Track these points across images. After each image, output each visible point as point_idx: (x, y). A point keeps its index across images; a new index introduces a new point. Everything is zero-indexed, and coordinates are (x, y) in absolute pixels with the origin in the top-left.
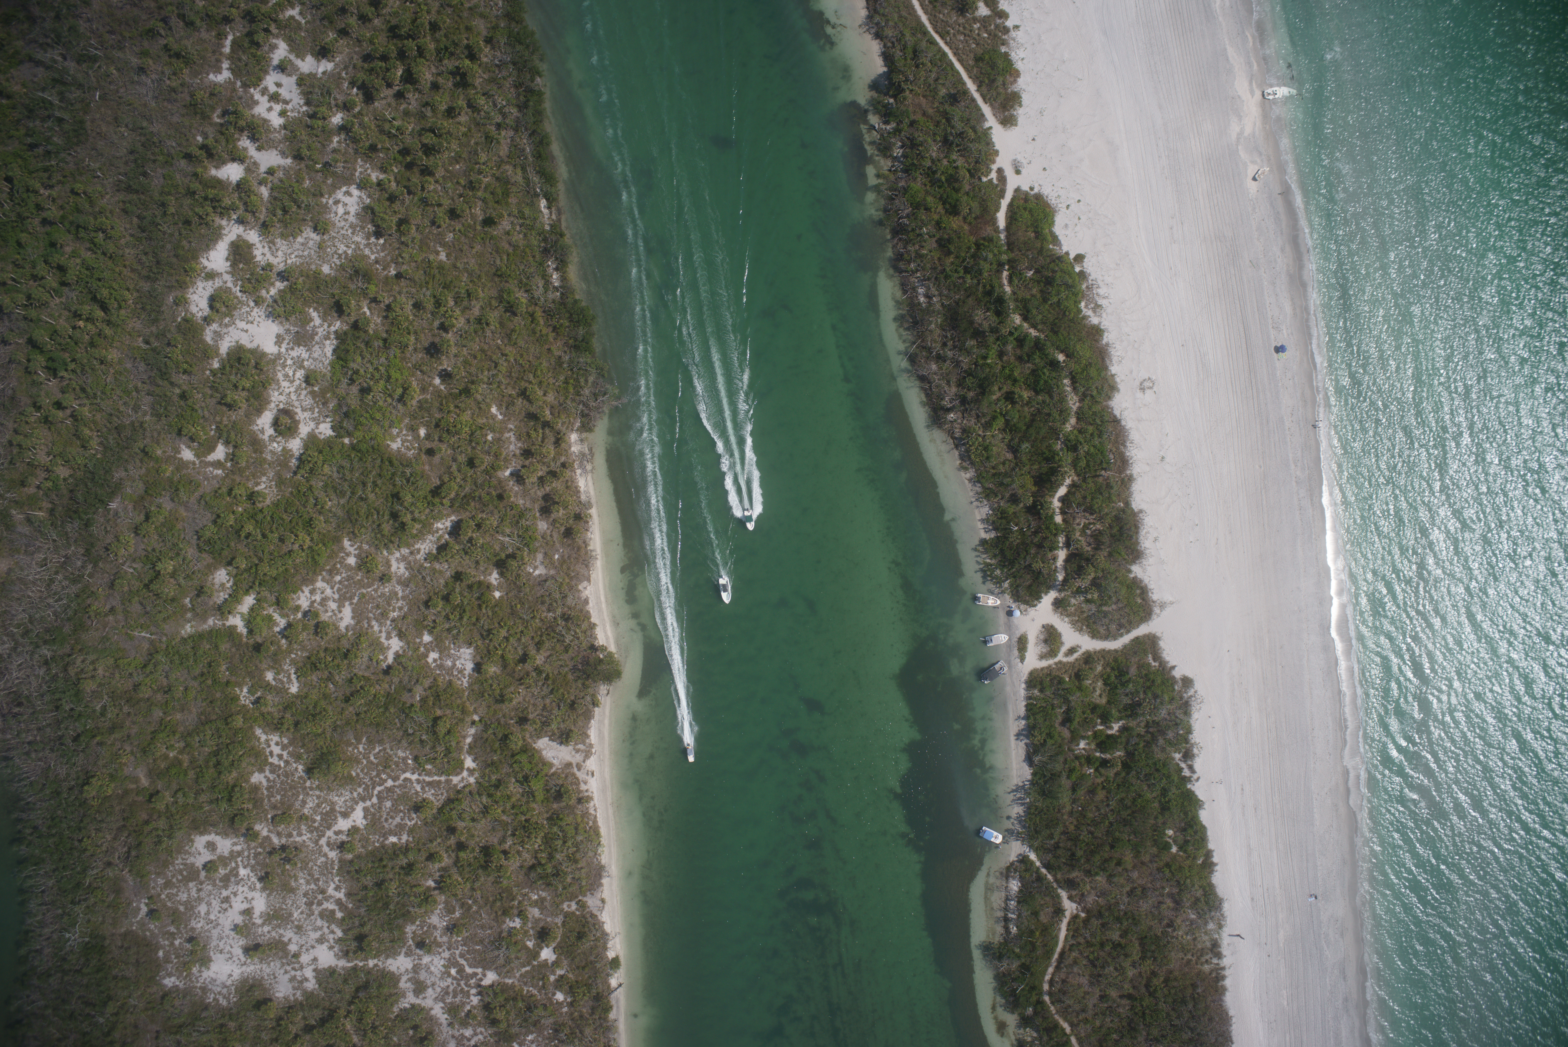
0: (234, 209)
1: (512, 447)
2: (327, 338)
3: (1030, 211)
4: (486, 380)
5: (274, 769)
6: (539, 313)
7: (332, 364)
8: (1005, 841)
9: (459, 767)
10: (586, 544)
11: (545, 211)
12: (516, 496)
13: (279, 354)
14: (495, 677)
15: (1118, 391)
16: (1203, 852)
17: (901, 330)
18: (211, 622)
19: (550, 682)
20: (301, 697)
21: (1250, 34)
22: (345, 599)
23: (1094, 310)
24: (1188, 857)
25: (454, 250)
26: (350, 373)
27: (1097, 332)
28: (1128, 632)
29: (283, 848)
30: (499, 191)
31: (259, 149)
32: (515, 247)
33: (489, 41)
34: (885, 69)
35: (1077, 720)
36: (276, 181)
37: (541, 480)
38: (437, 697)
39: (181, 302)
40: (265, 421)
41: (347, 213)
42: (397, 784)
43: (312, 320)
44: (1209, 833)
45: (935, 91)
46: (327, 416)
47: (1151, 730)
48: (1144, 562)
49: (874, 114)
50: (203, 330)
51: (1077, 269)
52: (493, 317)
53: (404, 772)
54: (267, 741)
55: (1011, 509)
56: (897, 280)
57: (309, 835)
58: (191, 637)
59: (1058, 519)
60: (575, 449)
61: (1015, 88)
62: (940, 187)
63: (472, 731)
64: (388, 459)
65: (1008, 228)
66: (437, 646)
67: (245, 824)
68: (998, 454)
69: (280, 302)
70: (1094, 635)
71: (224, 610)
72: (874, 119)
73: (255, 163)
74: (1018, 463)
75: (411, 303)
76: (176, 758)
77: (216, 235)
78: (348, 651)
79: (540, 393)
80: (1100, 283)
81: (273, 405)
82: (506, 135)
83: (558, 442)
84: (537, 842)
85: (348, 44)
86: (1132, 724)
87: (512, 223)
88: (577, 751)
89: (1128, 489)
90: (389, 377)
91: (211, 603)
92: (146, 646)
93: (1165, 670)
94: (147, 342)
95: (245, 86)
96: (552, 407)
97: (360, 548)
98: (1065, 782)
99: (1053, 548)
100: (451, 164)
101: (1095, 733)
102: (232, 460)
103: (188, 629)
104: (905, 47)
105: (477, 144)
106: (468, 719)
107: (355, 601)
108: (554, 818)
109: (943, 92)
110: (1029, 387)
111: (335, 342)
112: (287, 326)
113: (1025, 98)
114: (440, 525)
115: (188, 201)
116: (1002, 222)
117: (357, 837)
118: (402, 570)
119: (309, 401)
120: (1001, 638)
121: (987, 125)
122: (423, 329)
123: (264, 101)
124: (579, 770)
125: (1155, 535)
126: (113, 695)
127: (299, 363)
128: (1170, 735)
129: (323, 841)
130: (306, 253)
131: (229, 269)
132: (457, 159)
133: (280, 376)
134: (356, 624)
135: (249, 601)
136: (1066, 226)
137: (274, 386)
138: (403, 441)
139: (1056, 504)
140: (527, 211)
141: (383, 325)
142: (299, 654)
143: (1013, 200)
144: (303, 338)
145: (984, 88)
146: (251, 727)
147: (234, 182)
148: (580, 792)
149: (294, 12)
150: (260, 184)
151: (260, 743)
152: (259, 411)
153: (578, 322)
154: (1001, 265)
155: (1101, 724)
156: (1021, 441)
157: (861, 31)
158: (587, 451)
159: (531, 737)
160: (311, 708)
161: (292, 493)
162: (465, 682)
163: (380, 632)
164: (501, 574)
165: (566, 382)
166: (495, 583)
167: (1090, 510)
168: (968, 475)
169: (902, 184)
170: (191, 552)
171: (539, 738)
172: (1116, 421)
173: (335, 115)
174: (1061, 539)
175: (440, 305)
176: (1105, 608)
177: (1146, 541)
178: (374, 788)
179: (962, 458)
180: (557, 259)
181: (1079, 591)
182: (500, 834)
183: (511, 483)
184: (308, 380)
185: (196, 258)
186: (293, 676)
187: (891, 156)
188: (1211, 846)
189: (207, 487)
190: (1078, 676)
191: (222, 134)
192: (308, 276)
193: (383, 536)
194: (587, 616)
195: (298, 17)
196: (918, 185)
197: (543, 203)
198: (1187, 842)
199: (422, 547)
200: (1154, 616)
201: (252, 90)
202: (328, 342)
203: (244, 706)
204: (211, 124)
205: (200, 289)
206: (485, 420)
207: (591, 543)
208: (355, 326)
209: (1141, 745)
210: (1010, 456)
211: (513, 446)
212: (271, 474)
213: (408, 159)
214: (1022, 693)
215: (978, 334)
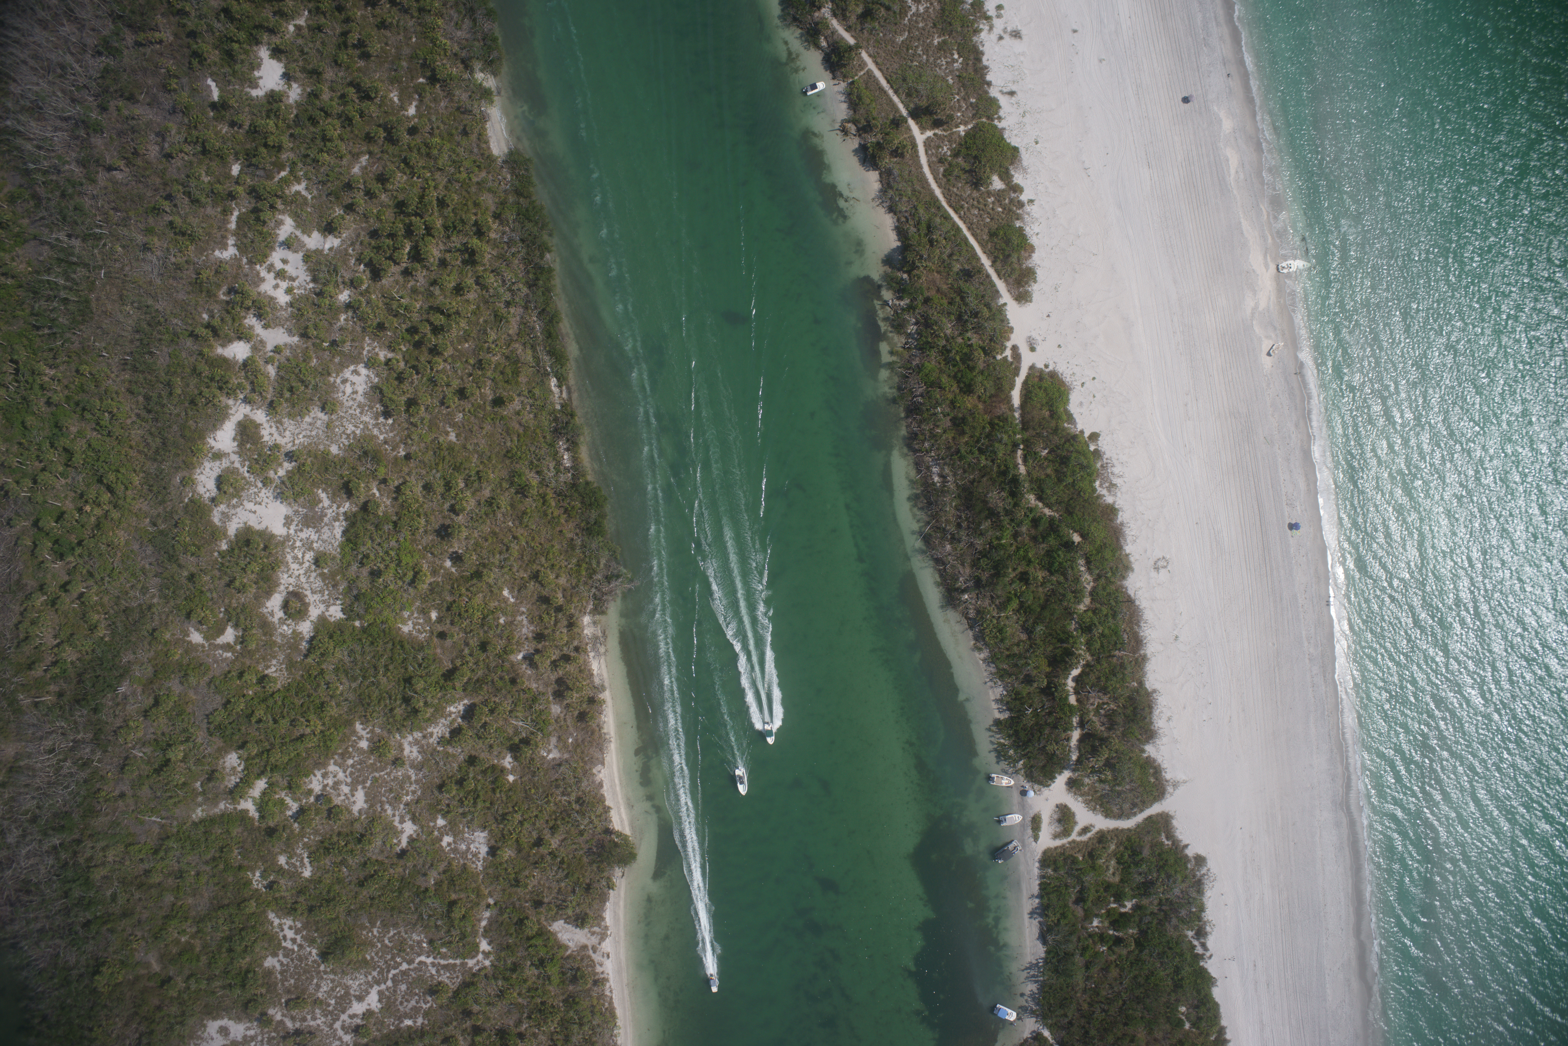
0: (240, 387)
1: (524, 630)
2: (336, 519)
3: (1045, 390)
4: (497, 563)
5: (288, 953)
6: (550, 494)
7: (342, 547)
8: (1019, 1018)
9: (474, 950)
10: (600, 728)
11: (555, 390)
12: (529, 680)
13: (288, 535)
14: (510, 861)
15: (1133, 570)
16: (1215, 1029)
17: (915, 510)
18: (222, 806)
19: (565, 866)
20: (315, 881)
21: (1265, 207)
22: (358, 783)
23: (1109, 489)
24: (1201, 1034)
25: (465, 431)
26: (360, 557)
27: (1111, 511)
28: (1142, 811)
29: (298, 1032)
30: (508, 371)
31: (266, 327)
32: (526, 428)
33: (497, 216)
34: (899, 244)
35: (1090, 899)
36: (283, 360)
37: (555, 664)
38: (452, 882)
39: (188, 482)
40: (274, 604)
41: (355, 392)
42: (412, 967)
43: (320, 501)
44: (1222, 1010)
45: (949, 267)
46: (337, 599)
47: (1164, 908)
48: (1158, 742)
49: (888, 289)
50: (211, 511)
51: (1092, 448)
52: (504, 501)
53: (419, 955)
54: (280, 925)
55: (1025, 690)
56: (911, 459)
57: (323, 1019)
58: (202, 821)
59: (1072, 700)
60: (588, 631)
61: (1030, 263)
62: (954, 366)
63: (487, 914)
64: (400, 643)
65: (1023, 406)
66: (450, 830)
67: (259, 1011)
68: (1013, 635)
69: (288, 483)
70: (1108, 814)
71: (235, 793)
72: (887, 295)
73: (262, 342)
74: (1032, 645)
75: (421, 484)
76: (188, 943)
77: (222, 415)
78: (362, 836)
79: (552, 576)
80: (1115, 462)
81: (282, 588)
82: (516, 312)
83: (571, 625)
84: (553, 1026)
85: (355, 220)
86: (1145, 902)
87: (522, 402)
88: (593, 934)
89: (1142, 669)
90: (400, 561)
91: (222, 786)
92: (156, 830)
93: (1178, 849)
94: (154, 524)
95: (251, 262)
96: (564, 590)
97: (372, 731)
98: (1078, 960)
99: (1068, 728)
100: (460, 343)
101: (1108, 911)
102: (242, 643)
103: (199, 813)
104: (919, 223)
105: (485, 321)
106: (483, 903)
107: (368, 785)
108: (571, 1001)
109: (957, 267)
110: (1043, 567)
111: (344, 523)
112: (296, 508)
113: (1040, 274)
114: (452, 709)
115: (194, 381)
116: (1016, 400)
117: (372, 1021)
118: (415, 754)
119: (318, 584)
120: (1014, 819)
121: (1001, 301)
122: (433, 510)
123: (270, 278)
124: (595, 952)
125: (1169, 714)
126: (123, 882)
127: (308, 545)
128: (1183, 913)
129: (338, 1025)
130: (314, 433)
131: (236, 449)
132: (466, 338)
133: (289, 558)
134: (369, 808)
135: (261, 785)
136: (1081, 404)
137: (283, 568)
138: (414, 624)
139: (1070, 684)
140: (537, 391)
141: (393, 506)
142: (311, 839)
143: (1027, 377)
144: (312, 520)
145: (999, 264)
146: (264, 912)
147: (241, 361)
148: (596, 974)
149: (299, 187)
150: (267, 362)
151: (273, 927)
152: (269, 594)
153: (590, 505)
154: (1015, 446)
155: (1115, 902)
156: (1035, 623)
157: (875, 204)
158: (600, 634)
159: (546, 920)
160: (324, 893)
161: (302, 676)
162: (480, 866)
163: (394, 815)
164: (515, 758)
165: (578, 565)
166: (509, 767)
167: (1104, 690)
168: (982, 656)
169: (916, 362)
170: (200, 736)
171: (554, 921)
172: (1130, 601)
173: (341, 292)
174: (1075, 720)
175: (450, 488)
176: (1118, 788)
177: (1159, 721)
178: (388, 971)
179: (976, 638)
180: (568, 440)
181: (1094, 771)
182: (515, 1016)
183: (524, 666)
184: (317, 561)
185: (202, 437)
186: (306, 860)
187: (905, 333)
188: (1224, 1023)
189: (217, 670)
190: (1091, 855)
191: (228, 312)
192: (316, 457)
193: (395, 721)
194: (601, 800)
195: (304, 193)
196: (932, 363)
197: (553, 382)
198: (1200, 1019)
199: (435, 731)
200: (1167, 795)
201: (258, 267)
202: (337, 523)
203: (257, 890)
204: (216, 302)
205: (207, 470)
206: (496, 603)
207: (605, 726)
208: (365, 508)
209: (1154, 924)
210: (1024, 637)
211: (526, 629)
212: (281, 657)
213: (417, 338)
214: (1036, 871)
215: (992, 514)
